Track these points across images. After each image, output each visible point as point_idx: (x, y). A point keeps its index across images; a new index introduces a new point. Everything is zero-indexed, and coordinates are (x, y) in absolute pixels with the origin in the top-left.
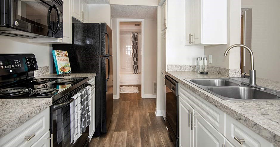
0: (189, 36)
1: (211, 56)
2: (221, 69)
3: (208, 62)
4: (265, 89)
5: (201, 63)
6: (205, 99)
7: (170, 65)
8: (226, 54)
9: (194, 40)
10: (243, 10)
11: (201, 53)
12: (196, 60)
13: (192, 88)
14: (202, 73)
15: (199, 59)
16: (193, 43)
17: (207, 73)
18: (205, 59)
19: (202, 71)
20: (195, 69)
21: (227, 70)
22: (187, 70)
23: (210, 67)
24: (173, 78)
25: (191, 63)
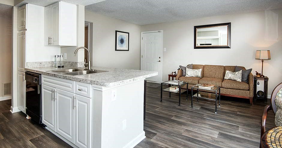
0: (49, 38)
1: (66, 54)
2: (73, 63)
3: (63, 59)
4: (95, 70)
5: (58, 59)
6: (64, 78)
7: (29, 63)
8: (76, 52)
9: (53, 42)
10: (86, 22)
11: (58, 52)
12: (54, 58)
13: (55, 75)
14: (59, 67)
15: (56, 56)
16: (52, 44)
17: (63, 67)
18: (61, 56)
19: (59, 65)
20: (53, 64)
21: (76, 63)
22: (46, 66)
23: (65, 62)
24: (35, 72)
25: (49, 60)
